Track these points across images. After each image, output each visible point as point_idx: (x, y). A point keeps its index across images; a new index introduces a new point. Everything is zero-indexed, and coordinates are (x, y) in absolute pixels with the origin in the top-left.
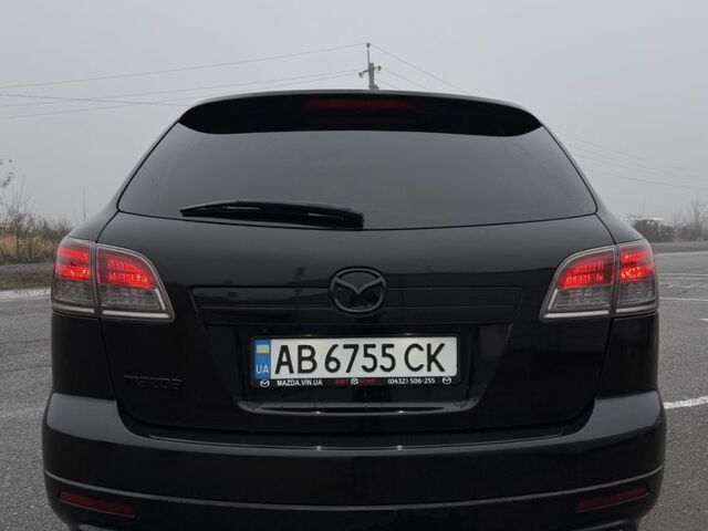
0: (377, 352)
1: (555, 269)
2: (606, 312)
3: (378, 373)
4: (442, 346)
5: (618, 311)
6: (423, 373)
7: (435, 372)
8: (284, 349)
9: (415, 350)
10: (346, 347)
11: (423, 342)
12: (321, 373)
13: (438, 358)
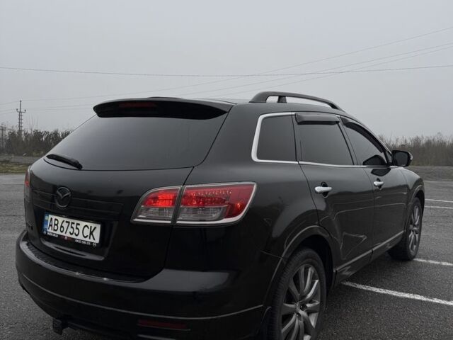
0: (74, 226)
1: (140, 197)
2: (170, 222)
3: (74, 236)
4: (95, 228)
5: (178, 222)
6: (87, 239)
7: (92, 240)
8: (51, 219)
9: (86, 228)
10: (67, 222)
11: (89, 224)
12: (58, 232)
13: (94, 233)
